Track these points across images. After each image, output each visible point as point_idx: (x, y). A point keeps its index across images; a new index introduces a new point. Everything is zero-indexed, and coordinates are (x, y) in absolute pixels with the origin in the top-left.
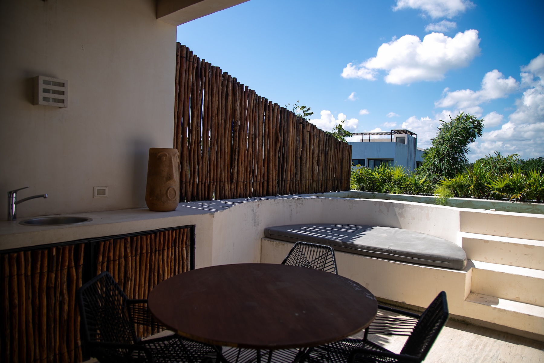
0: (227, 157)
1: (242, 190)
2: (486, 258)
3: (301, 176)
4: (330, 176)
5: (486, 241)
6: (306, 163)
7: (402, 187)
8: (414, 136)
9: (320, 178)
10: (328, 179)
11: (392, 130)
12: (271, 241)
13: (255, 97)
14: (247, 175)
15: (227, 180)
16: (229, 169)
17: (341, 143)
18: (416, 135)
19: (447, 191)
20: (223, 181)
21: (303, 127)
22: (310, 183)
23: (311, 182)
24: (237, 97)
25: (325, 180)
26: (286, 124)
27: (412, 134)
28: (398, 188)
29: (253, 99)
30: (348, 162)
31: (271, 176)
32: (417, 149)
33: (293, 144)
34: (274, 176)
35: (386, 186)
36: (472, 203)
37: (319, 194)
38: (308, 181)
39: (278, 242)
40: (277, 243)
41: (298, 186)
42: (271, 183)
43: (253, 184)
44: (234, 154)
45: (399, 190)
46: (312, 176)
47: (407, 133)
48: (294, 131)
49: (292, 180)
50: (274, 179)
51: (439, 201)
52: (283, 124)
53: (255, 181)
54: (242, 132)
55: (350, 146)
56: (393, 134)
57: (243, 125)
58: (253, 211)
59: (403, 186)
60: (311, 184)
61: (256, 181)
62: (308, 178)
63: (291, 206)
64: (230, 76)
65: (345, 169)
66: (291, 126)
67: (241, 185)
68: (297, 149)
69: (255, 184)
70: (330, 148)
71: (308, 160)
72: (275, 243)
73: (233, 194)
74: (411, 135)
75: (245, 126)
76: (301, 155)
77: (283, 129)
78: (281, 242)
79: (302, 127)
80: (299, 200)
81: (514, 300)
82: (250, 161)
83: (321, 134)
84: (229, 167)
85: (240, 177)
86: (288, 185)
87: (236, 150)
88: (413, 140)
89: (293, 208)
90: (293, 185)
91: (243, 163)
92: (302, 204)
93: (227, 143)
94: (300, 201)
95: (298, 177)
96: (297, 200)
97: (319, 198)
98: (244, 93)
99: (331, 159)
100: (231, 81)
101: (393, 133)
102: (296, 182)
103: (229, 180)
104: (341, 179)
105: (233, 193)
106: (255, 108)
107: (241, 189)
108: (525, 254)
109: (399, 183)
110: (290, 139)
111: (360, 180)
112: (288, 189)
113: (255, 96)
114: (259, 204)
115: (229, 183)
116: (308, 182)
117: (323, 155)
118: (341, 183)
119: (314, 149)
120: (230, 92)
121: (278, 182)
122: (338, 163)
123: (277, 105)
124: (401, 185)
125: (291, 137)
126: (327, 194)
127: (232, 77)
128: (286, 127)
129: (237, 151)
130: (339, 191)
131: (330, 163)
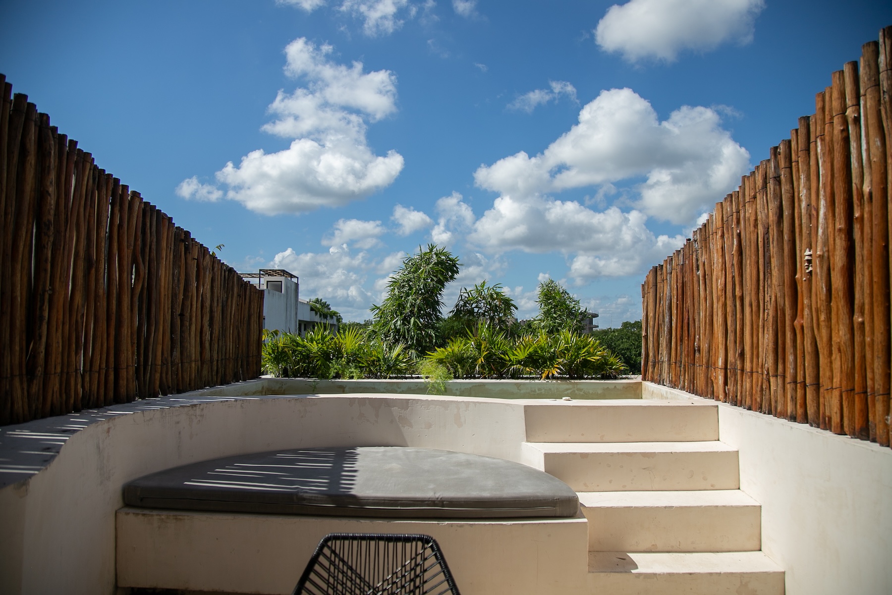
0: (19, 312)
1: (58, 396)
2: (585, 485)
3: (182, 353)
4: (231, 351)
5: (584, 456)
6: (190, 325)
7: (363, 367)
8: (295, 280)
9: (215, 356)
10: (228, 357)
11: (260, 270)
12: (144, 515)
13: (92, 171)
14: (69, 356)
15: (18, 373)
16: (24, 343)
17: (248, 285)
18: (298, 278)
19: (441, 370)
20: (9, 376)
21: (187, 249)
22: (198, 367)
23: (200, 364)
24: (50, 162)
25: (222, 360)
26: (155, 240)
27: (292, 276)
28: (356, 368)
29: (87, 173)
30: (258, 323)
31: (123, 357)
32: (299, 300)
33: (167, 286)
34: (130, 356)
35: (334, 367)
36: (486, 387)
37: (212, 390)
38: (194, 363)
39: (164, 514)
40: (163, 517)
41: (177, 375)
42: (124, 373)
43: (83, 377)
44: (39, 304)
45: (358, 371)
46: (201, 353)
47: (284, 276)
48: (168, 258)
49: (164, 364)
50: (130, 363)
51: (433, 386)
52: (149, 241)
53: (88, 369)
54: (60, 249)
55: (261, 294)
56: (261, 276)
57: (63, 234)
58: (98, 447)
59: (363, 363)
60: (200, 370)
61: (91, 370)
62: (193, 358)
63: (178, 423)
64: (32, 106)
65: (254, 337)
66: (165, 245)
67: (55, 384)
68: (174, 296)
69: (87, 379)
70: (230, 295)
71: (194, 319)
72: (156, 518)
73: (34, 408)
74: (290, 279)
75: (67, 235)
76: (182, 310)
77: (147, 250)
78: (172, 513)
79: (183, 250)
80: (194, 408)
81: (648, 550)
82: (77, 321)
83: (216, 265)
84: (24, 338)
85: (53, 363)
86: (158, 376)
87: (44, 295)
88: (293, 287)
89: (184, 427)
90: (167, 374)
91: (61, 327)
92: (202, 416)
93: (19, 275)
94: (198, 410)
95: (176, 356)
96: (190, 408)
97: (236, 400)
98: (65, 156)
99: (232, 317)
100: (34, 119)
101: (262, 274)
102: (172, 367)
103: (24, 372)
104: (248, 357)
105: (34, 406)
106: (90, 196)
107: (55, 394)
108: (644, 469)
109: (355, 358)
110: (162, 272)
111: (279, 356)
112: (158, 383)
113: (92, 167)
114: (109, 429)
115: (25, 379)
116: (193, 365)
117: (220, 308)
118: (248, 364)
119: (204, 296)
120: (33, 148)
121: (137, 370)
122: (242, 325)
123: (138, 195)
124: (359, 362)
125: (164, 270)
126: (228, 387)
127: (38, 112)
128: (154, 247)
129: (47, 296)
130: (244, 380)
131: (230, 324)
